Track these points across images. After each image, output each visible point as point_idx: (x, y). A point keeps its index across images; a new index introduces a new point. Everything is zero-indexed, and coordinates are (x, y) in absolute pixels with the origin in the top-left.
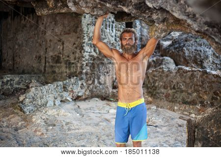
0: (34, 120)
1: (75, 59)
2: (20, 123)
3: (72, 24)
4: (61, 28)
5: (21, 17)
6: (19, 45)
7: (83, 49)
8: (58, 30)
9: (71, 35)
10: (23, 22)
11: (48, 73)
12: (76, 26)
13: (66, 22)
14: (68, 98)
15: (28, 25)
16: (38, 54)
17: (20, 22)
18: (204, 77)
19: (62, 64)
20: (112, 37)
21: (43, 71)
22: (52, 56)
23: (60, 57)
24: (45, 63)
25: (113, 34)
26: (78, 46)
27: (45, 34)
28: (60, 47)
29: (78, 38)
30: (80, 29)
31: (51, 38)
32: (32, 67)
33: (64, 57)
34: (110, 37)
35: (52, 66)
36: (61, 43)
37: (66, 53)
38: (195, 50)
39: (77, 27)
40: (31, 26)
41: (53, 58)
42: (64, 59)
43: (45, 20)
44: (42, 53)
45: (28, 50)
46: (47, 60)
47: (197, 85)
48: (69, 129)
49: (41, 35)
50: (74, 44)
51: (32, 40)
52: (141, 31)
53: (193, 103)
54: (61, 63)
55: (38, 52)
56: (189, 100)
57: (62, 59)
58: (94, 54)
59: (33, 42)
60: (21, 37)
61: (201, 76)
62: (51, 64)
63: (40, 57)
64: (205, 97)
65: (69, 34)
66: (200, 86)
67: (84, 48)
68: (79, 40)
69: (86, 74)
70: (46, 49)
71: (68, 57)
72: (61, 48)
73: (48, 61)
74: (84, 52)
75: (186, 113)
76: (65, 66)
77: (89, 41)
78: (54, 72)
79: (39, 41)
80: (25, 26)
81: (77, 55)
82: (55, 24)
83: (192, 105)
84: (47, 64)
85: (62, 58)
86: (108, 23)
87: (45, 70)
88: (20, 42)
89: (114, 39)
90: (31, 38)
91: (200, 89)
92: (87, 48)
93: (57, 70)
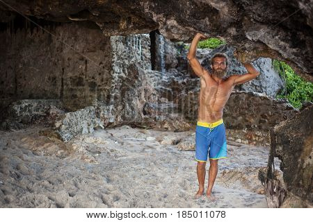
0: (75, 148)
1: (102, 80)
2: (59, 152)
3: (98, 40)
4: (83, 45)
5: (26, 31)
6: (24, 64)
7: (112, 69)
8: (79, 47)
9: (97, 53)
10: (29, 36)
11: (67, 98)
12: (103, 42)
13: (90, 38)
14: (101, 125)
15: (37, 40)
16: (52, 75)
17: (25, 36)
18: (250, 99)
19: (85, 87)
20: (139, 54)
21: (59, 95)
22: (71, 78)
23: (83, 79)
24: (62, 86)
25: (140, 52)
26: (106, 66)
27: (62, 51)
28: (82, 67)
29: (106, 56)
30: (108, 46)
31: (70, 56)
32: (44, 90)
33: (87, 78)
34: (137, 55)
35: (72, 89)
36: (83, 62)
37: (90, 73)
38: (233, 70)
39: (105, 44)
40: (41, 41)
41: (73, 80)
42: (87, 80)
43: (61, 34)
44: (57, 74)
45: (38, 70)
46: (64, 82)
47: (243, 108)
48: (116, 156)
49: (55, 52)
50: (101, 63)
51: (42, 58)
52: (165, 48)
53: (239, 127)
54: (83, 85)
55: (52, 72)
56: (234, 124)
57: (84, 82)
58: (123, 74)
59: (44, 60)
60: (26, 55)
61: (247, 99)
62: (70, 87)
63: (54, 78)
64: (252, 120)
65: (94, 51)
66: (246, 109)
67: (114, 68)
68: (107, 58)
69: (116, 98)
70: (63, 69)
71: (93, 78)
72: (84, 68)
73: (66, 84)
74: (113, 73)
75: (231, 138)
76: (89, 88)
77: (118, 60)
78: (75, 96)
79: (53, 59)
80: (32, 41)
81: (105, 76)
82: (75, 40)
83: (238, 129)
84: (65, 87)
85: (85, 79)
86: (134, 39)
87: (62, 94)
88: (26, 61)
89: (140, 57)
90: (42, 55)
91: (246, 112)
92: (116, 69)
93: (78, 94)
